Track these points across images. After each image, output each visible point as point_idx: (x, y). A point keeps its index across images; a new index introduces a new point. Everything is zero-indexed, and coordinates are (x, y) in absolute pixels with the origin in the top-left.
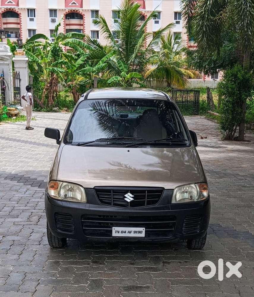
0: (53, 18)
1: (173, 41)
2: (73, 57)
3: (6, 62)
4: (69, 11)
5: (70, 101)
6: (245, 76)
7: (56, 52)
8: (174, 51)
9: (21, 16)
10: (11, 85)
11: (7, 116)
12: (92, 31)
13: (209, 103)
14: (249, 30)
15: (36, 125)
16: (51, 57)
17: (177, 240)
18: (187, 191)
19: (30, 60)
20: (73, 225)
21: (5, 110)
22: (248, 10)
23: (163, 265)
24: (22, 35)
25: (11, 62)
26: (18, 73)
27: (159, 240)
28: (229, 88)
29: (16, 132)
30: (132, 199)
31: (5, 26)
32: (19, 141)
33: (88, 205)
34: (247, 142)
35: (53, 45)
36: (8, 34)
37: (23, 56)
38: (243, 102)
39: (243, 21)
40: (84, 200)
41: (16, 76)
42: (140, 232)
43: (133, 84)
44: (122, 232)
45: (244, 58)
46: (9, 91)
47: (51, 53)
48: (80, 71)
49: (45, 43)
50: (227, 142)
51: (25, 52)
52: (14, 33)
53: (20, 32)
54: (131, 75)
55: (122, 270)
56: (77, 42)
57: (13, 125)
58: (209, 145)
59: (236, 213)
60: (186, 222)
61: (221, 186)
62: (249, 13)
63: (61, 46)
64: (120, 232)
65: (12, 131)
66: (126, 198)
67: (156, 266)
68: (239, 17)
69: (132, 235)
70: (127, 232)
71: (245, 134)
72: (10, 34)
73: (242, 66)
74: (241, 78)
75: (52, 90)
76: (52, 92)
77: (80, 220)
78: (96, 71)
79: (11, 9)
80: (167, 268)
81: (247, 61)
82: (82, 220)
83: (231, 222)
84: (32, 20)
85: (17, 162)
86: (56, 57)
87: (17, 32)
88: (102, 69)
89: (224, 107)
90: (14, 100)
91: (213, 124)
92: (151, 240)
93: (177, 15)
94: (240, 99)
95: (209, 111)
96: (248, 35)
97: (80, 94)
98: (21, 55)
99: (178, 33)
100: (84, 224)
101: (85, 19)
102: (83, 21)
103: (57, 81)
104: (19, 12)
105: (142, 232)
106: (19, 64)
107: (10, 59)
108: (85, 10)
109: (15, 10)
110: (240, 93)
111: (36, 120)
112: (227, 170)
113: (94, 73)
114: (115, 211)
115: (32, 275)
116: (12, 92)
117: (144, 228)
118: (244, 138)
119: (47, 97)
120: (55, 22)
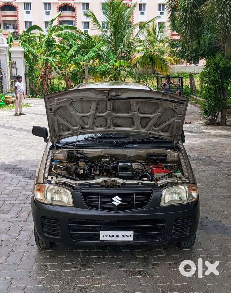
0: (47, 11)
1: (157, 30)
2: (66, 48)
3: (3, 54)
4: (62, 4)
5: (63, 88)
6: (227, 65)
7: (50, 43)
8: (159, 39)
9: (18, 10)
10: (7, 75)
11: (4, 104)
12: (83, 22)
13: (192, 88)
14: (229, 22)
15: (31, 112)
16: (45, 47)
17: (166, 243)
18: (175, 192)
19: (26, 51)
20: (60, 229)
21: (3, 98)
22: (228, 3)
23: (153, 268)
24: (19, 27)
25: (8, 53)
26: (14, 62)
27: (148, 243)
28: (211, 76)
29: (12, 120)
30: (120, 202)
31: (4, 19)
32: (14, 128)
33: (75, 208)
34: (229, 127)
35: (47, 37)
36: (7, 26)
37: (19, 47)
38: (224, 89)
39: (224, 13)
40: (71, 203)
41: (13, 66)
42: (128, 236)
43: (121, 71)
44: (110, 236)
45: (225, 48)
46: (6, 80)
47: (45, 44)
48: (72, 61)
49: (39, 35)
50: (209, 127)
51: (21, 44)
52: (12, 24)
53: (18, 24)
54: (120, 63)
55: (111, 275)
56: (69, 33)
57: (10, 112)
58: (193, 130)
59: (223, 205)
60: (175, 224)
61: (206, 175)
62: (229, 6)
63: (54, 37)
64: (108, 236)
65: (8, 118)
66: (114, 201)
67: (145, 269)
68: (219, 10)
69: (120, 239)
70: (115, 236)
71: (227, 119)
72: (8, 26)
73: (224, 56)
74: (223, 67)
75: (46, 78)
76: (46, 80)
77: (67, 225)
78: (87, 60)
79: (9, 3)
80: (157, 271)
81: (228, 51)
82: (69, 224)
83: (218, 215)
84: (28, 13)
85: (11, 151)
86: (50, 47)
87: (15, 24)
88: (92, 58)
89: (207, 94)
90: (11, 88)
91: (196, 108)
92: (140, 244)
93: (161, 6)
94: (222, 86)
95: (192, 96)
96: (228, 26)
97: (72, 81)
98: (17, 46)
99: (162, 23)
100: (71, 228)
101: (76, 11)
102: (75, 14)
103: (51, 69)
104: (16, 6)
105: (130, 236)
106: (16, 54)
107: (7, 50)
108: (77, 3)
109: (13, 4)
110: (222, 82)
111: (31, 107)
112: (211, 157)
113: (85, 62)
114: (103, 215)
115: (18, 282)
116: (9, 81)
117: (133, 232)
118: (226, 123)
119: (42, 84)
120: (50, 14)
